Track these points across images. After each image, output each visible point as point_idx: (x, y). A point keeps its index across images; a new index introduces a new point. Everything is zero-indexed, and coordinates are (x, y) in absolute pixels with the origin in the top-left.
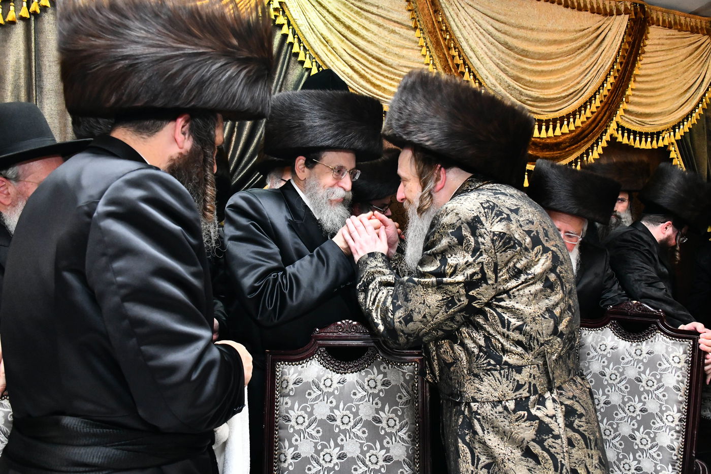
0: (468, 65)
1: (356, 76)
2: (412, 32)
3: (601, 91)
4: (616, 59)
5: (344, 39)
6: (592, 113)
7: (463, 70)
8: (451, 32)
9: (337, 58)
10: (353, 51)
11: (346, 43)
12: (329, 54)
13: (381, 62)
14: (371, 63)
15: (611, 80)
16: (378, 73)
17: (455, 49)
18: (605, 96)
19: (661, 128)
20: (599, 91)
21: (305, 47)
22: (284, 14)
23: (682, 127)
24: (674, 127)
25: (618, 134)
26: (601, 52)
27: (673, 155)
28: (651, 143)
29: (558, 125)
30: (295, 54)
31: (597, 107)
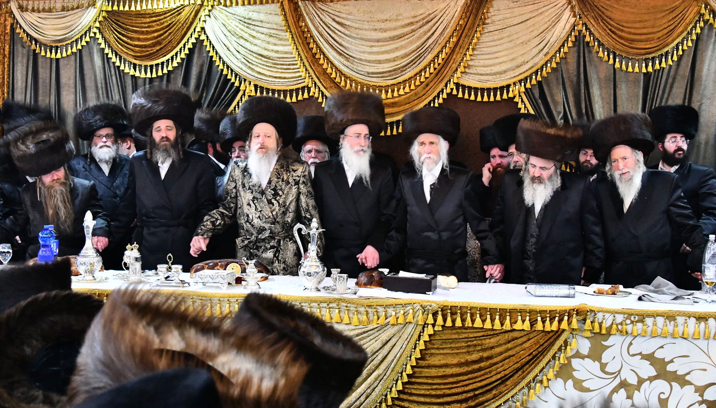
0: (323, 53)
3: (436, 60)
4: (453, 34)
6: (426, 78)
7: (319, 56)
9: (233, 57)
10: (243, 51)
13: (263, 56)
17: (314, 43)
18: (439, 64)
19: (504, 83)
20: (433, 60)
21: (217, 52)
22: (205, 33)
23: (529, 80)
24: (520, 81)
25: (458, 91)
26: (435, 31)
27: (520, 105)
28: (495, 96)
29: (396, 89)
30: (212, 57)
31: (431, 74)
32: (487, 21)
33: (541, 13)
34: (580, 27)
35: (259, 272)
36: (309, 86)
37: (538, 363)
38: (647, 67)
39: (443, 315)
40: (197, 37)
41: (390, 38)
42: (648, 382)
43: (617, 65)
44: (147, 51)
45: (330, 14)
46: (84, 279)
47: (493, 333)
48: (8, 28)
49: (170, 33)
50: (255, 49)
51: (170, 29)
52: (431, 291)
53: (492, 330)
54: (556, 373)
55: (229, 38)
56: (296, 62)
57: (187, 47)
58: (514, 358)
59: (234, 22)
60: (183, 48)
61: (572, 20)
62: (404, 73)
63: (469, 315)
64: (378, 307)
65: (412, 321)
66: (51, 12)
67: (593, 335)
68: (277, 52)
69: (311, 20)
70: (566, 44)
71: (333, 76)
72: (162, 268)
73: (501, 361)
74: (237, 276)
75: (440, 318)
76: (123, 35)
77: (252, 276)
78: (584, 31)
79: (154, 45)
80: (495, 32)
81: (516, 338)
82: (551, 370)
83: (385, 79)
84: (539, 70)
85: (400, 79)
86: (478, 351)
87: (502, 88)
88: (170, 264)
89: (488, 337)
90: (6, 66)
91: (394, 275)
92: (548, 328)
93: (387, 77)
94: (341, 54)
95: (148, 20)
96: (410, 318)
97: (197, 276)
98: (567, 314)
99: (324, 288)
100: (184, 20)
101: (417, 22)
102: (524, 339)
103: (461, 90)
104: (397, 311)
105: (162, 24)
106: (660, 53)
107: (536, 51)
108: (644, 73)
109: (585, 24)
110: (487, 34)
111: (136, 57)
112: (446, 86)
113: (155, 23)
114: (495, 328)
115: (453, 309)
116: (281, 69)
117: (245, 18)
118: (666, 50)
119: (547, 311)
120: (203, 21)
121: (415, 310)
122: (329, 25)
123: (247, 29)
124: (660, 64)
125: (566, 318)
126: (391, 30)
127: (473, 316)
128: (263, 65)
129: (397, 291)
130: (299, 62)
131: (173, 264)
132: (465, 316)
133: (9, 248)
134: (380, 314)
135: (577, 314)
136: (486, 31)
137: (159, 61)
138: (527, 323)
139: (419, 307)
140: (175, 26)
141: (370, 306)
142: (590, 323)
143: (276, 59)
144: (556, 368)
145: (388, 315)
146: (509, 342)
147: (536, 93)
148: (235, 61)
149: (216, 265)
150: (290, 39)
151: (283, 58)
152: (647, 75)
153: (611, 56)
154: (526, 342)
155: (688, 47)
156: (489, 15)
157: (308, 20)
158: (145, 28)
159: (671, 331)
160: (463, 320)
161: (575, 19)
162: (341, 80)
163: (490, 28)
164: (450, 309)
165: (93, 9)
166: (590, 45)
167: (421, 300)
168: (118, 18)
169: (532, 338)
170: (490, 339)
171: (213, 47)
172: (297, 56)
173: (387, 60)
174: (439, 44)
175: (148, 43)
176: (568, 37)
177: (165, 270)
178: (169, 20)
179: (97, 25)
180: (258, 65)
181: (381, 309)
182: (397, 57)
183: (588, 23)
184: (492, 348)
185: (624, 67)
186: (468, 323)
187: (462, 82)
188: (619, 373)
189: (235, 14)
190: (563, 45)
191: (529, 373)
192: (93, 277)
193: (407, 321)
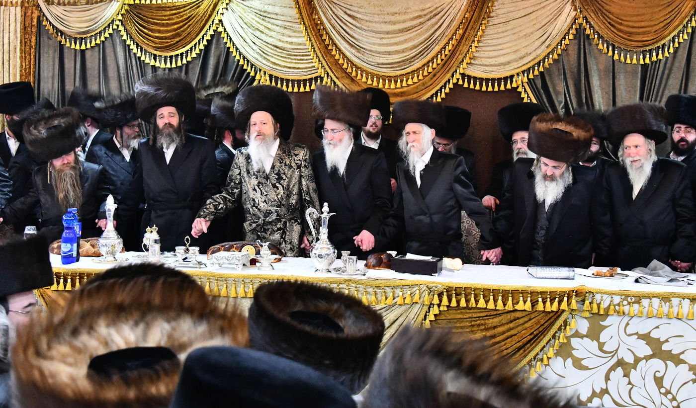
0: (335, 44)
1: (260, 59)
2: (299, 26)
3: (443, 52)
4: (459, 26)
5: (254, 36)
6: (434, 69)
7: (331, 48)
10: (260, 43)
11: (255, 39)
13: (277, 48)
16: (276, 55)
17: (326, 35)
18: (446, 55)
19: (508, 74)
20: (440, 52)
21: (233, 43)
22: (222, 26)
23: (531, 71)
24: (523, 72)
25: (464, 82)
26: (442, 23)
27: (523, 95)
28: (499, 86)
29: (405, 79)
30: (229, 48)
31: (438, 64)
32: (492, 15)
33: (543, 7)
34: (580, 20)
35: (273, 254)
36: (322, 76)
37: (539, 342)
38: (644, 58)
39: (448, 296)
40: (215, 29)
41: (399, 30)
42: (644, 361)
43: (616, 57)
44: (167, 43)
45: (342, 8)
46: (106, 260)
47: (496, 313)
48: (35, 20)
49: (190, 25)
50: (270, 40)
51: (189, 22)
52: (436, 273)
53: (496, 310)
54: (556, 351)
55: (246, 30)
56: (309, 53)
57: (205, 39)
58: (516, 337)
59: (250, 14)
60: (201, 40)
61: (573, 14)
62: (412, 64)
63: (473, 295)
64: (386, 288)
65: (419, 302)
66: (76, 5)
67: (591, 315)
68: (291, 43)
69: (323, 12)
70: (567, 37)
71: (345, 66)
72: (180, 249)
73: (503, 340)
74: (252, 257)
75: (445, 299)
76: (144, 27)
77: (265, 257)
78: (584, 24)
79: (174, 37)
80: (500, 25)
81: (518, 318)
82: (551, 349)
83: (394, 69)
84: (541, 62)
85: (409, 70)
86: (482, 330)
87: (506, 79)
88: (188, 246)
89: (492, 317)
90: (32, 57)
91: (401, 257)
92: (548, 308)
93: (396, 67)
94: (352, 46)
95: (168, 13)
96: (416, 298)
97: (213, 257)
98: (566, 295)
99: (335, 269)
100: (203, 13)
101: (425, 15)
102: (526, 319)
103: (466, 80)
104: (405, 292)
105: (182, 16)
106: (657, 45)
107: (538, 43)
108: (642, 65)
109: (586, 17)
110: (492, 27)
111: (156, 49)
112: (453, 76)
113: (175, 16)
114: (497, 308)
115: (458, 289)
116: (295, 59)
117: (261, 11)
118: (662, 42)
119: (547, 292)
120: (221, 14)
121: (422, 291)
122: (341, 18)
123: (263, 21)
124: (657, 56)
125: (566, 299)
126: (400, 23)
127: (477, 297)
128: (278, 56)
129: (404, 272)
130: (312, 53)
131: (190, 246)
132: (469, 297)
133: (34, 230)
134: (388, 295)
135: (577, 295)
136: (491, 24)
137: (179, 52)
138: (529, 303)
139: (425, 288)
140: (194, 19)
141: (378, 287)
142: (589, 304)
143: (290, 50)
144: (556, 347)
145: (396, 295)
146: (511, 322)
147: (539, 83)
148: (251, 52)
149: (232, 247)
150: (304, 31)
151: (297, 49)
152: (645, 66)
153: (610, 49)
154: (527, 322)
155: (684, 40)
156: (494, 8)
157: (321, 13)
158: (166, 20)
159: (666, 311)
160: (467, 301)
161: (576, 12)
162: (352, 71)
163: (495, 21)
164: (455, 290)
165: (116, 2)
166: (590, 37)
167: (427, 282)
168: (140, 11)
169: (533, 318)
170: (493, 318)
171: (231, 39)
172: (310, 47)
173: (396, 51)
174: (446, 36)
175: (169, 34)
176: (569, 30)
177: (183, 251)
178: (189, 13)
179: (120, 17)
180: (273, 56)
181: (388, 290)
182: (406, 48)
183: (588, 17)
184: (495, 327)
185: (622, 59)
186: (472, 303)
187: (468, 72)
188: (616, 352)
189: (251, 7)
190: (564, 38)
191: (530, 352)
192: (115, 258)
193: (414, 301)
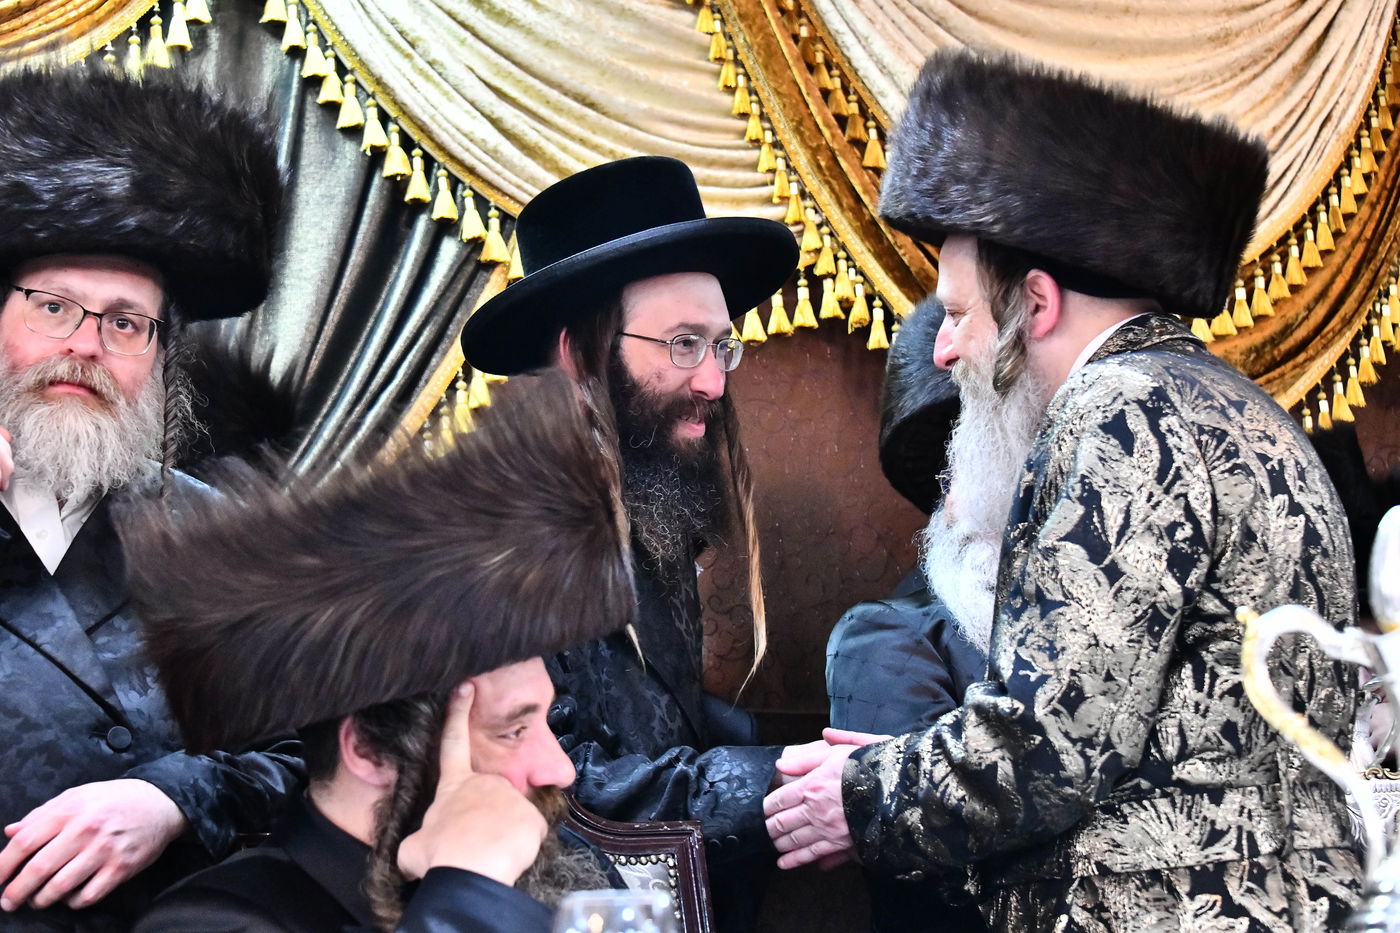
0: (874, 118)
2: (688, 17)
3: (1334, 200)
4: (1375, 97)
5: (467, 35)
7: (860, 133)
8: (813, 16)
9: (446, 93)
10: (498, 73)
11: (471, 47)
12: (419, 81)
13: (592, 106)
14: (559, 110)
15: (1363, 163)
16: (582, 142)
17: (829, 68)
18: (1349, 216)
20: (1324, 200)
30: (312, 85)
31: (1323, 254)
150: (717, 44)
